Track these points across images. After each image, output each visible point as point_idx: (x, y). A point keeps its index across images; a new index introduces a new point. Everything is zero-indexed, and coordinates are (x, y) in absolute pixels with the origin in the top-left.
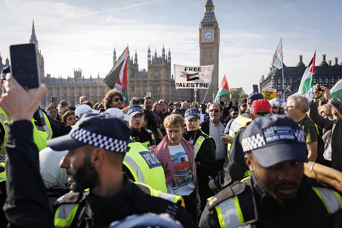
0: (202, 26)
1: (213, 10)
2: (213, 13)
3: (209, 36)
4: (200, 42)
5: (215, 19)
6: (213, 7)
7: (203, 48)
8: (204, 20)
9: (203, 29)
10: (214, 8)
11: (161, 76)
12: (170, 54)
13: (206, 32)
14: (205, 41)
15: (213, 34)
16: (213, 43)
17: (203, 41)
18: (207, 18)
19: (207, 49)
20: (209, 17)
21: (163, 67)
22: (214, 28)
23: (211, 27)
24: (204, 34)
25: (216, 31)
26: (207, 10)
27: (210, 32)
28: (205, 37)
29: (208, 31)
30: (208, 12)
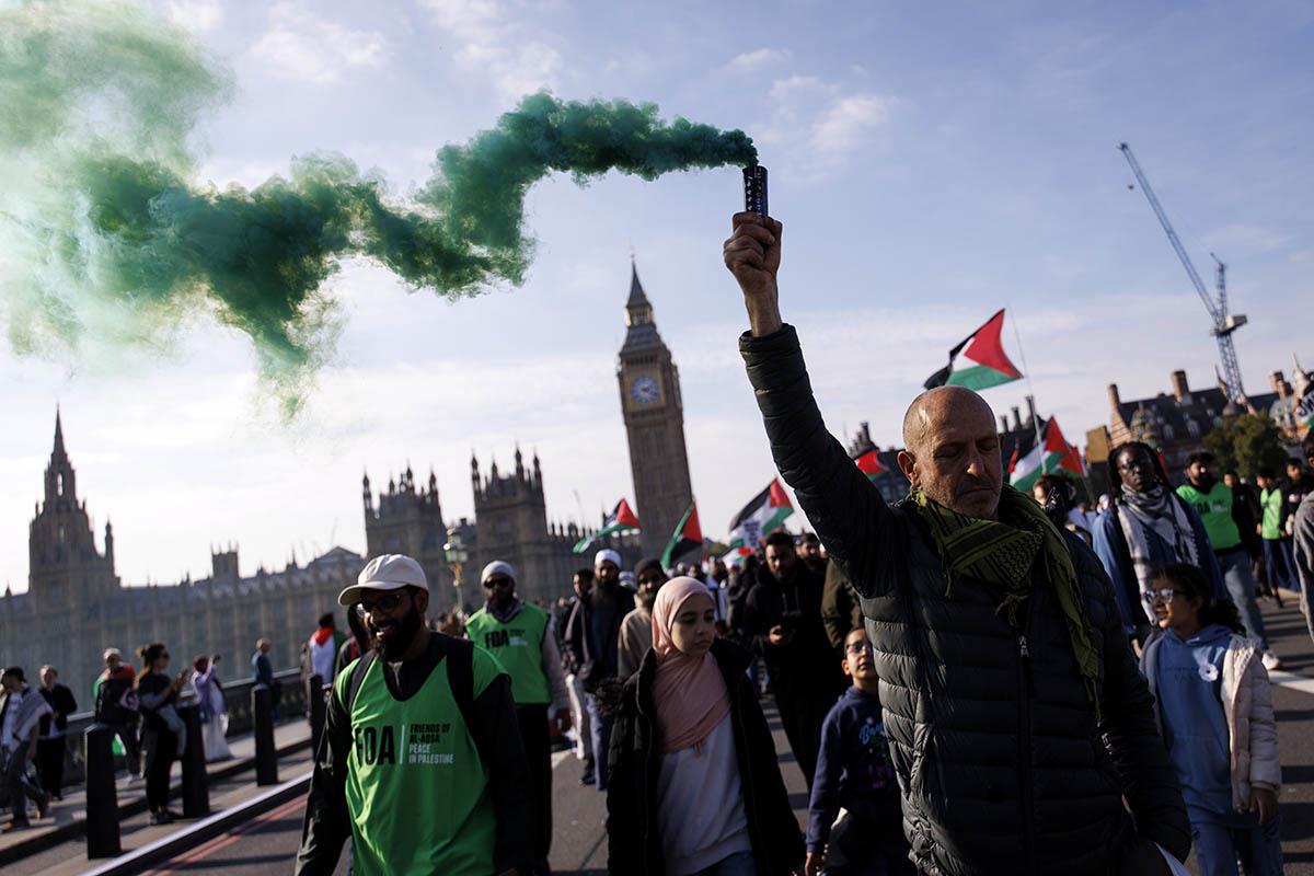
0: (625, 364)
1: (649, 315)
2: (652, 325)
3: (649, 392)
4: (625, 413)
5: (659, 340)
6: (648, 309)
7: (636, 429)
8: (625, 346)
9: (628, 372)
10: (652, 310)
12: (536, 462)
13: (637, 380)
14: (637, 408)
15: (660, 383)
16: (662, 410)
17: (631, 407)
18: (634, 341)
19: (647, 430)
20: (641, 335)
21: (523, 503)
22: (658, 365)
23: (650, 365)
24: (634, 386)
25: (667, 375)
26: (632, 317)
27: (650, 378)
28: (636, 394)
29: (644, 377)
30: (636, 322)
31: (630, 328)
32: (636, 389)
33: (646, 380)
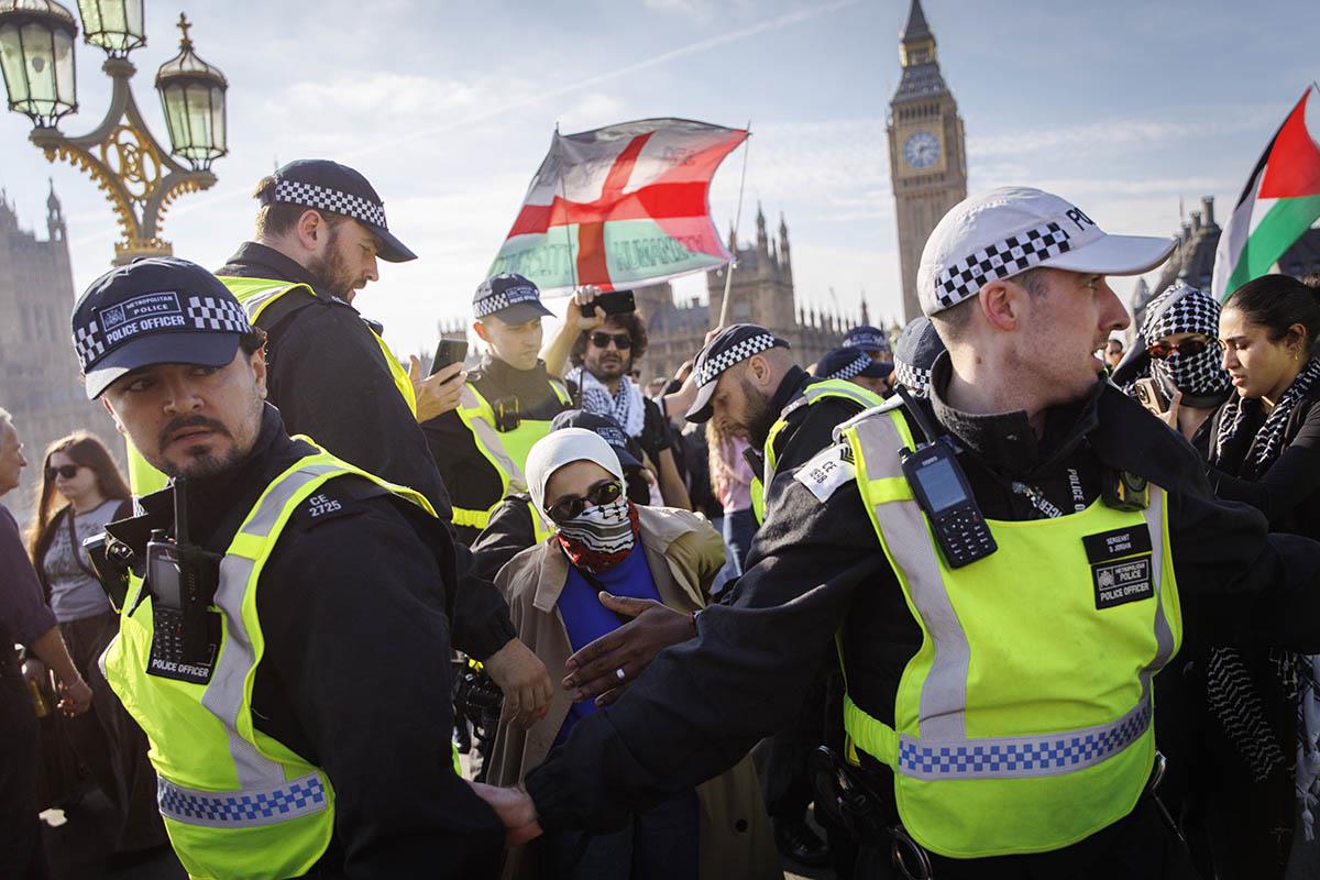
0: (897, 116)
1: (931, 52)
2: (935, 65)
3: (926, 154)
4: (895, 178)
5: (942, 84)
6: (931, 44)
7: (907, 199)
8: (900, 92)
9: (901, 126)
10: (935, 45)
11: (759, 315)
12: (784, 231)
13: (912, 137)
14: (913, 172)
15: (941, 141)
16: (942, 177)
17: (903, 173)
18: (911, 86)
19: (921, 201)
20: (919, 79)
21: (765, 281)
22: (941, 118)
23: (929, 117)
24: (907, 144)
25: (951, 131)
26: (909, 55)
27: (928, 134)
28: (909, 155)
29: (920, 134)
30: (914, 62)
31: (905, 69)
32: (909, 148)
33: (924, 137)
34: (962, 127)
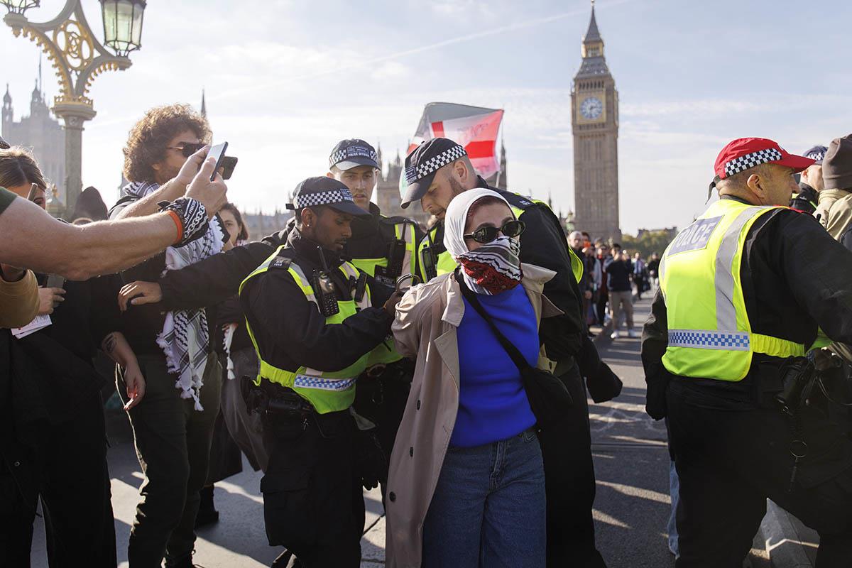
0: (577, 87)
1: (601, 50)
2: (602, 57)
3: (594, 110)
4: (574, 125)
5: (606, 70)
6: (600, 45)
7: (581, 137)
8: (580, 73)
9: (579, 93)
10: (603, 46)
12: (503, 153)
13: (586, 100)
14: (585, 121)
15: (604, 104)
16: (603, 125)
17: (579, 121)
18: (587, 69)
19: (589, 139)
20: (592, 65)
22: (604, 90)
23: (597, 88)
24: (583, 104)
25: (610, 98)
26: (587, 51)
27: (596, 100)
28: (584, 111)
29: (591, 98)
30: (590, 55)
31: (584, 59)
32: (584, 107)
33: (594, 101)
34: (617, 96)
